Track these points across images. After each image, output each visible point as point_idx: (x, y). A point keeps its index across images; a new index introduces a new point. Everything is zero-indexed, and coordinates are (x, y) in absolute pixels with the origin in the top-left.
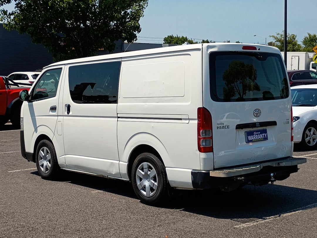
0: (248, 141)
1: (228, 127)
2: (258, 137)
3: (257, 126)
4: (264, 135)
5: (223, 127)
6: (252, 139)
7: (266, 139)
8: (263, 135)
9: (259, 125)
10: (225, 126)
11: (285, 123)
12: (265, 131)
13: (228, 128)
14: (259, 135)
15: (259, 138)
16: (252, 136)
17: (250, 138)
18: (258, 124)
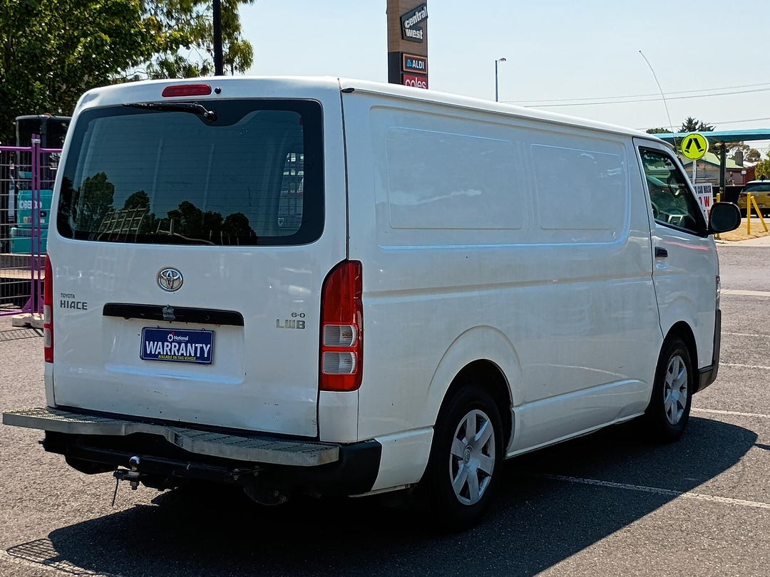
0: (146, 356)
1: (83, 306)
2: (178, 351)
3: (164, 316)
4: (202, 348)
5: (73, 305)
6: (159, 353)
7: (205, 360)
8: (196, 348)
9: (172, 316)
10: (78, 303)
11: (282, 323)
12: (207, 338)
13: (83, 309)
14: (183, 345)
15: (182, 354)
16: (160, 343)
17: (152, 347)
18: (169, 311)
